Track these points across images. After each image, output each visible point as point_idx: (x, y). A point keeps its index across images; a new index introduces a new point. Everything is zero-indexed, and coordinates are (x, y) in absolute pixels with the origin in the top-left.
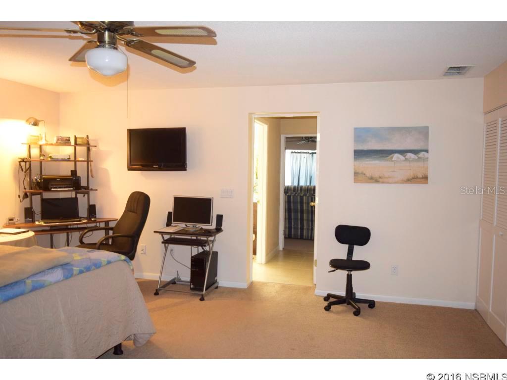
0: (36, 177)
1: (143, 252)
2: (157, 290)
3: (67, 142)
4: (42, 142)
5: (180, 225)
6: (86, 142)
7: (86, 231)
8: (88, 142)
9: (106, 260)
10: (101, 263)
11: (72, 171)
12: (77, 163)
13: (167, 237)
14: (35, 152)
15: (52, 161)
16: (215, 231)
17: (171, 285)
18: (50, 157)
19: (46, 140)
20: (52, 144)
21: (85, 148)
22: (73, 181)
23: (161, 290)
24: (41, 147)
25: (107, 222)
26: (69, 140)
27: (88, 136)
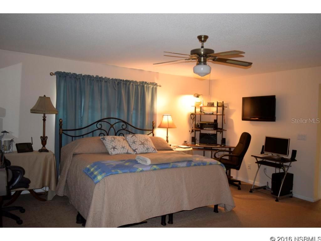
0: (198, 122)
1: (249, 167)
2: (251, 189)
3: (212, 105)
4: (201, 105)
5: (269, 154)
6: (222, 104)
7: (218, 151)
8: (223, 105)
9: (209, 162)
10: (206, 163)
11: (215, 120)
12: (218, 116)
13: (259, 160)
14: (198, 110)
15: (204, 114)
16: (290, 160)
17: (262, 189)
18: (204, 113)
19: (203, 104)
20: (205, 106)
21: (221, 108)
22: (214, 125)
23: (254, 190)
24: (201, 108)
25: (230, 148)
26: (213, 104)
27: (223, 102)
